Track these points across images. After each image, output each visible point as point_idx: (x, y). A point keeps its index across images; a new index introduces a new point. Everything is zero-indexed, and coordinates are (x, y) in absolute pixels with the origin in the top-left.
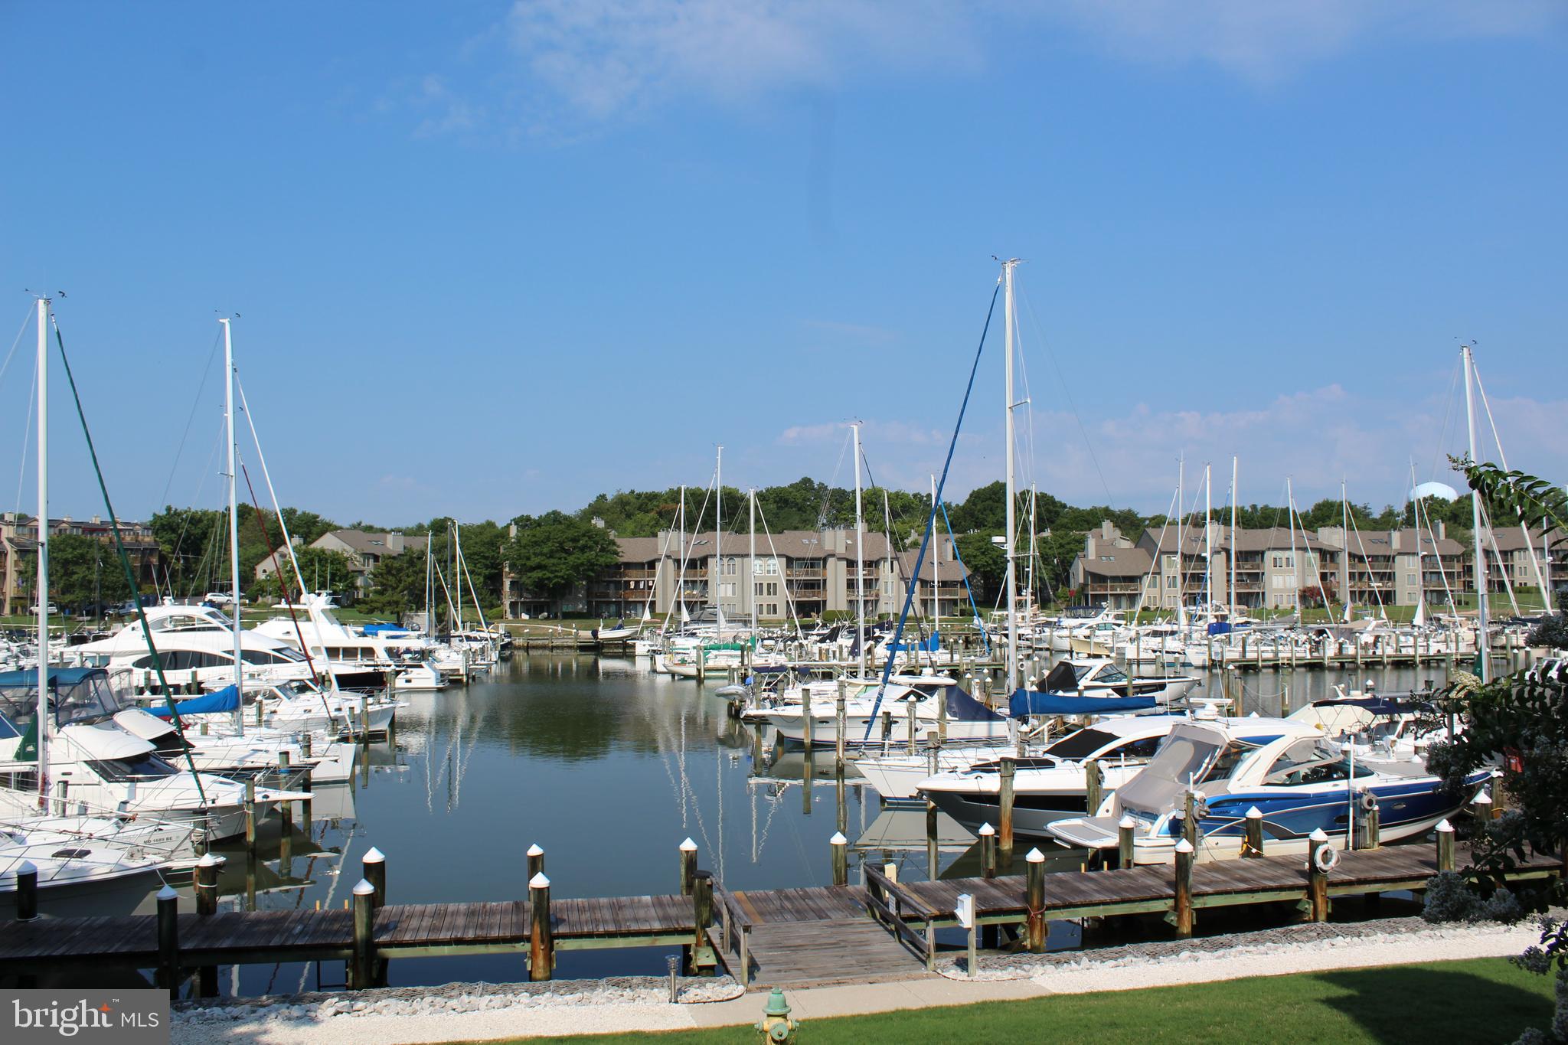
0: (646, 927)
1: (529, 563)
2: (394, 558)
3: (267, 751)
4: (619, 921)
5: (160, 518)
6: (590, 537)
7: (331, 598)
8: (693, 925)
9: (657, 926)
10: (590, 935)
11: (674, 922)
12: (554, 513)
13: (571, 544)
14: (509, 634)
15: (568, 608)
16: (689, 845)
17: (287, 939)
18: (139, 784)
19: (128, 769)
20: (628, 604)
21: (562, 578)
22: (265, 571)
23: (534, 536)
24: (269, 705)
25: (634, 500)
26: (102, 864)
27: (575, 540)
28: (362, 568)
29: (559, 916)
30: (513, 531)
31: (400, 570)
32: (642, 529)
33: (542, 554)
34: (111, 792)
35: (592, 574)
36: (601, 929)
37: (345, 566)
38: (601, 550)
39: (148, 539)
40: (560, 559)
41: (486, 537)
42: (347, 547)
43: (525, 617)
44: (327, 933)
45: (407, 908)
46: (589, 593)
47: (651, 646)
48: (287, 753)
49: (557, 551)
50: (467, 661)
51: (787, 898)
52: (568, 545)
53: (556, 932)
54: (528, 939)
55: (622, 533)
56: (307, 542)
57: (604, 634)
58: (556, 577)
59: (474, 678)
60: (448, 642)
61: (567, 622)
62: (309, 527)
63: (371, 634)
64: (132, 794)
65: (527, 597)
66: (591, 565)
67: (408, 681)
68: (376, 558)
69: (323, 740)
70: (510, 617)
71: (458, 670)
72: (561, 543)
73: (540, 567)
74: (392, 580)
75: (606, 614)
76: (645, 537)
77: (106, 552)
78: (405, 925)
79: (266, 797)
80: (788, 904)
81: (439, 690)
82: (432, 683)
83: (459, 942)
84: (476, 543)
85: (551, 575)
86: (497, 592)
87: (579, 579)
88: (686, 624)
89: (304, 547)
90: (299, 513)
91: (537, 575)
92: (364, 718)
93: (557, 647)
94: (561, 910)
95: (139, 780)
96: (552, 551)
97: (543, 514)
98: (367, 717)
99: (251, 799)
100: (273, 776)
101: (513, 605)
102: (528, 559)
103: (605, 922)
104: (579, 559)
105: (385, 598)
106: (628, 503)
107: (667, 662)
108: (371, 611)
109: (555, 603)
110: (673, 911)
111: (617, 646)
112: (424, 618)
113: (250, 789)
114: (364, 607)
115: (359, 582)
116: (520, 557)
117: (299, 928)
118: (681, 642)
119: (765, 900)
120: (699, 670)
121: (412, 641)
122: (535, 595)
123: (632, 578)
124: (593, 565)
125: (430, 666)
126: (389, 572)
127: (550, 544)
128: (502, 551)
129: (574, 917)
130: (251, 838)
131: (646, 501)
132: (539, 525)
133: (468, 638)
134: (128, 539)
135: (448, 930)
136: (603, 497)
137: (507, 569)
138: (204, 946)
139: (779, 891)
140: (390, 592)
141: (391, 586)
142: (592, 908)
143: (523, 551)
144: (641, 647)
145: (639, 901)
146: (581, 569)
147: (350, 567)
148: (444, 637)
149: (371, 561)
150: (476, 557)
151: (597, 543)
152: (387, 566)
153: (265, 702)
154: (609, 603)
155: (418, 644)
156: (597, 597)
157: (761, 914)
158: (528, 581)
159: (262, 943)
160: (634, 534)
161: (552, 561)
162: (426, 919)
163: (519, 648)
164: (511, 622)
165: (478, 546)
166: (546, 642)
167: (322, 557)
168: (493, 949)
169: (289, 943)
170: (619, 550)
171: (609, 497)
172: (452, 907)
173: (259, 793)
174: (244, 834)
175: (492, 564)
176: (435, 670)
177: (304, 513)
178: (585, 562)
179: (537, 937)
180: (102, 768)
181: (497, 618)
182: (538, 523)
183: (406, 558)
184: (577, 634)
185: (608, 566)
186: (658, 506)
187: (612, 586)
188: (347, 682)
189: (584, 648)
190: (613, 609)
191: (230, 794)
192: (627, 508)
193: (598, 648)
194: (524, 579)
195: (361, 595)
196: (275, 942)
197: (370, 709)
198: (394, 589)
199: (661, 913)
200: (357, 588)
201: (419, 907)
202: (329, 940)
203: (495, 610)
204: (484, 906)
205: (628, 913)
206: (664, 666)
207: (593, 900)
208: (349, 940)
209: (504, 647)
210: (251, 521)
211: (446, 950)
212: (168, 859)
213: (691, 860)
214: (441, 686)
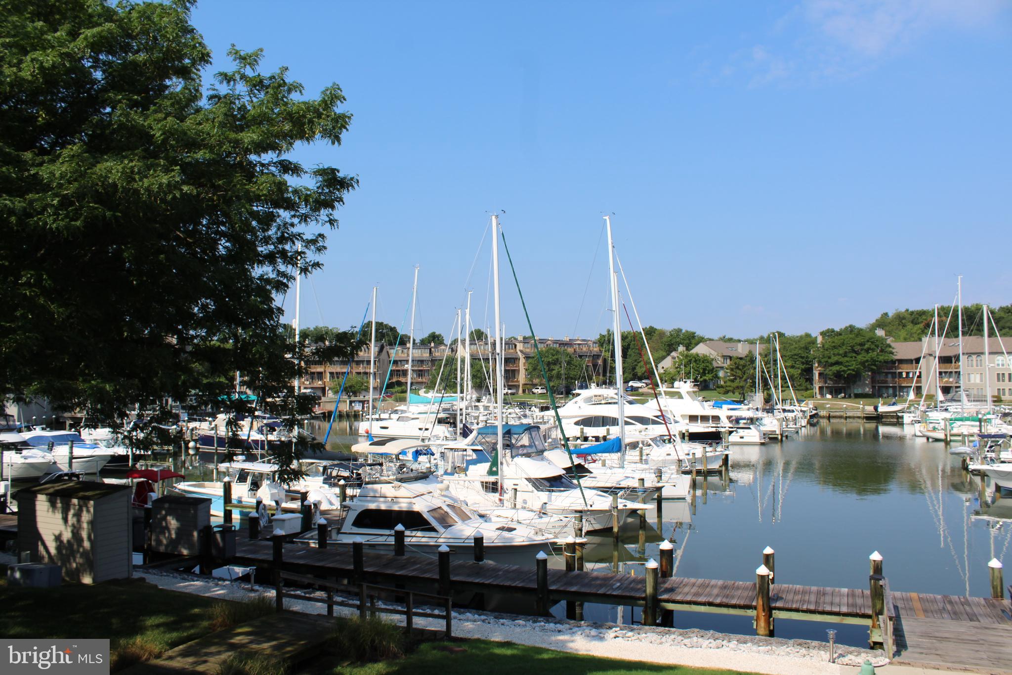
0: (836, 609)
1: (830, 361)
2: (741, 359)
3: (633, 478)
4: (819, 603)
5: (604, 336)
6: (872, 343)
7: (693, 384)
8: (869, 612)
9: (844, 609)
10: (797, 610)
11: (858, 608)
12: (851, 326)
13: (859, 347)
14: (816, 408)
15: (859, 391)
16: (876, 556)
17: (608, 591)
18: (553, 493)
19: (548, 484)
20: (902, 388)
21: (853, 370)
22: (663, 368)
23: (833, 342)
24: (646, 450)
25: (909, 316)
26: (520, 537)
27: (862, 344)
28: (723, 365)
29: (780, 595)
30: (820, 339)
31: (744, 366)
32: (911, 335)
33: (839, 354)
34: (538, 497)
35: (875, 368)
36: (805, 607)
37: (711, 364)
38: (880, 351)
39: (596, 349)
40: (852, 357)
41: (802, 344)
42: (713, 352)
43: (829, 396)
44: (633, 589)
45: (686, 579)
46: (873, 381)
47: (914, 417)
48: (643, 480)
49: (849, 352)
50: (781, 425)
51: (950, 602)
52: (857, 348)
53: (774, 605)
54: (755, 608)
55: (897, 339)
56: (688, 349)
57: (882, 409)
58: (849, 370)
59: (787, 437)
60: (772, 412)
61: (857, 400)
62: (691, 340)
63: (718, 407)
64: (550, 498)
65: (830, 383)
66: (874, 362)
67: (742, 437)
68: (731, 358)
69: (670, 473)
70: (819, 396)
71: (775, 431)
72: (852, 347)
73: (837, 363)
74: (739, 373)
75: (885, 395)
76: (914, 341)
77: (570, 357)
78: (680, 590)
79: (626, 506)
80: (949, 607)
81: (762, 444)
82: (757, 439)
83: (711, 604)
84: (796, 348)
85: (845, 369)
86: (810, 380)
87: (866, 371)
88: (941, 402)
89: (685, 352)
90: (684, 331)
91: (836, 368)
92: (705, 460)
93: (850, 417)
94: (783, 591)
95: (553, 491)
96: (846, 353)
97: (843, 327)
98: (705, 459)
99: (615, 506)
100: (632, 493)
101: (821, 388)
102: (830, 358)
103: (809, 602)
104: (865, 357)
105: (735, 384)
106: (904, 318)
107: (922, 429)
108: (727, 392)
109: (849, 387)
110: (859, 601)
111: (892, 417)
112: (759, 398)
113: (615, 500)
114: (722, 390)
115: (721, 374)
116: (824, 357)
117: (618, 584)
118: (934, 415)
119: (932, 601)
120: (946, 435)
121: (744, 412)
122: (835, 382)
123: (904, 370)
124: (875, 361)
125: (756, 429)
126: (737, 368)
127: (844, 347)
128: (812, 352)
129: (790, 597)
130: (616, 530)
131: (917, 316)
132: (841, 334)
133: (784, 411)
134: (584, 349)
135: (705, 596)
136: (886, 314)
137: (817, 365)
138: (562, 589)
139: (945, 597)
140: (738, 380)
141: (739, 377)
142: (804, 593)
143: (826, 352)
144: (907, 418)
145: (839, 591)
146: (867, 364)
147: (715, 364)
148: (770, 411)
149: (728, 360)
150: (796, 357)
151: (877, 346)
152: (736, 364)
153: (644, 448)
154: (888, 387)
155: (750, 414)
156: (879, 383)
157: (925, 611)
158: (830, 373)
159: (594, 591)
160: (905, 340)
161: (846, 359)
162: (694, 588)
163: (823, 417)
164: (819, 400)
165: (797, 350)
166: (842, 414)
167: (697, 359)
168: (732, 612)
169: (609, 593)
170: (894, 351)
171: (890, 315)
172: (713, 582)
173: (621, 503)
174: (612, 528)
175: (807, 361)
176: (759, 431)
177: (687, 331)
178: (869, 359)
179: (760, 608)
180: (534, 483)
181: (810, 397)
182: (839, 334)
183: (748, 359)
184: (863, 408)
185: (886, 362)
186: (926, 320)
187: (890, 376)
188: (694, 437)
189: (869, 418)
190: (891, 391)
191: (603, 503)
192: (903, 321)
193: (878, 418)
194: (827, 372)
195: (722, 383)
196: (601, 591)
197: (708, 454)
198: (741, 378)
199: (851, 601)
200: (719, 378)
201: (693, 580)
202: (633, 594)
203: (808, 392)
204: (734, 584)
205: (828, 599)
206: (920, 431)
207: (807, 587)
208: (644, 595)
209: (811, 417)
210: (655, 337)
211: (702, 609)
212: (556, 537)
213: (878, 568)
214: (763, 441)
